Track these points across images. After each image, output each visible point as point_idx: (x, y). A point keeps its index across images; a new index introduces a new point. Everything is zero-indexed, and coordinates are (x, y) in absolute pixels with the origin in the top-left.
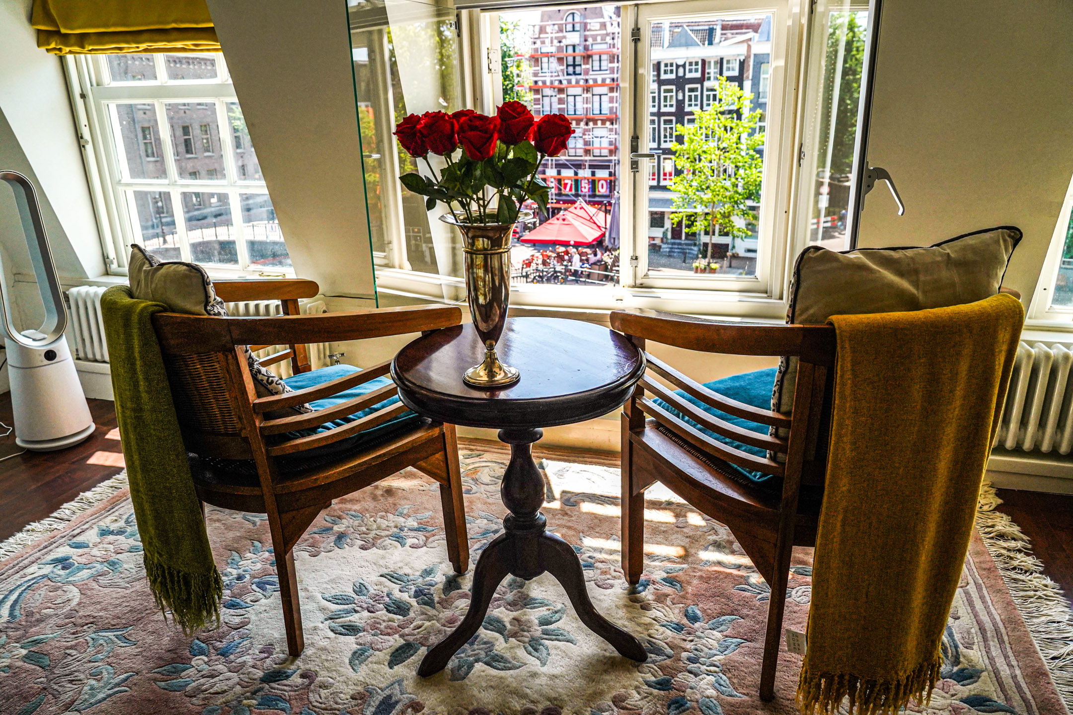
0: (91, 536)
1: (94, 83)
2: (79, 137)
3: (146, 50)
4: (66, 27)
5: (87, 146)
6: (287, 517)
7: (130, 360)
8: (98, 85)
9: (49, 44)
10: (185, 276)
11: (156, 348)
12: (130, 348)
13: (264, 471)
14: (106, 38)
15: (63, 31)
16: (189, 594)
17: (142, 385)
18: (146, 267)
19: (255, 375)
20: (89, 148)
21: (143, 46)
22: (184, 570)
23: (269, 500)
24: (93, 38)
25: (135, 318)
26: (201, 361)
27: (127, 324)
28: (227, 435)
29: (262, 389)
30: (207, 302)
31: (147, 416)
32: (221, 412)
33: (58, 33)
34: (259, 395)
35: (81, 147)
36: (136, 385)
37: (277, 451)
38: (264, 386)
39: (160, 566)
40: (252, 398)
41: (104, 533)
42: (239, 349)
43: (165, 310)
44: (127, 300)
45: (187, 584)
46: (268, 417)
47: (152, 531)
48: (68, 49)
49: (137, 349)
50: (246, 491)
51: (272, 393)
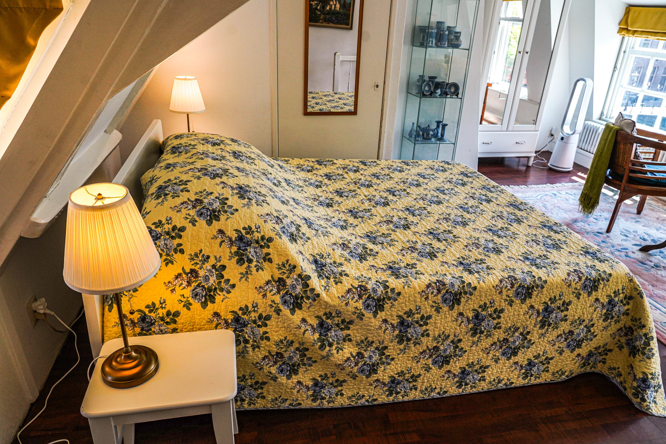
0: (563, 192)
1: (631, 47)
2: (615, 67)
3: (658, 39)
4: (631, 27)
5: (616, 71)
6: (624, 193)
7: (606, 140)
8: (632, 48)
9: (621, 32)
10: (630, 123)
11: (614, 139)
12: (608, 137)
13: (625, 178)
14: (644, 33)
15: (629, 28)
16: (590, 203)
17: (606, 146)
18: (621, 119)
19: (636, 153)
20: (617, 72)
21: (656, 38)
22: (592, 196)
23: (622, 188)
24: (639, 33)
25: (613, 130)
26: (624, 145)
27: (610, 131)
28: (620, 166)
29: (636, 157)
30: (632, 131)
31: (603, 154)
32: (622, 160)
33: (627, 29)
34: (634, 158)
35: (614, 71)
36: (605, 146)
37: (631, 175)
38: (636, 156)
39: (586, 194)
40: (632, 158)
41: (567, 193)
42: (635, 145)
43: (621, 130)
44: (613, 126)
45: (591, 200)
46: (633, 165)
47: (589, 184)
48: (627, 35)
49: (609, 137)
50: (618, 182)
51: (637, 159)
